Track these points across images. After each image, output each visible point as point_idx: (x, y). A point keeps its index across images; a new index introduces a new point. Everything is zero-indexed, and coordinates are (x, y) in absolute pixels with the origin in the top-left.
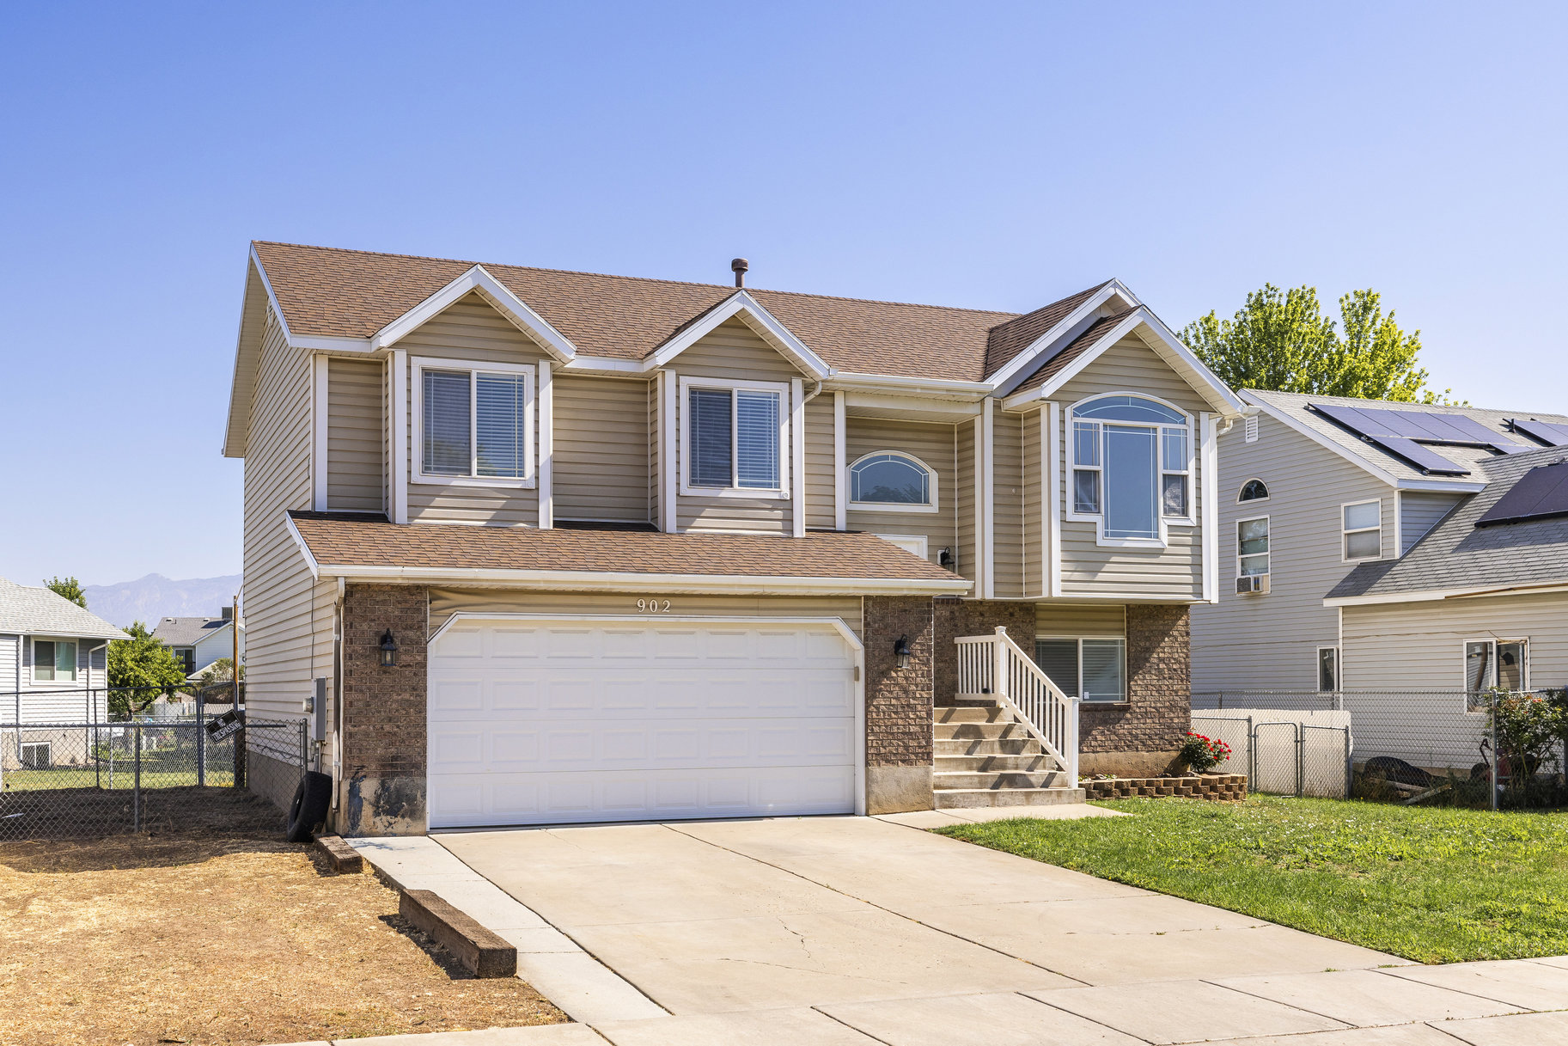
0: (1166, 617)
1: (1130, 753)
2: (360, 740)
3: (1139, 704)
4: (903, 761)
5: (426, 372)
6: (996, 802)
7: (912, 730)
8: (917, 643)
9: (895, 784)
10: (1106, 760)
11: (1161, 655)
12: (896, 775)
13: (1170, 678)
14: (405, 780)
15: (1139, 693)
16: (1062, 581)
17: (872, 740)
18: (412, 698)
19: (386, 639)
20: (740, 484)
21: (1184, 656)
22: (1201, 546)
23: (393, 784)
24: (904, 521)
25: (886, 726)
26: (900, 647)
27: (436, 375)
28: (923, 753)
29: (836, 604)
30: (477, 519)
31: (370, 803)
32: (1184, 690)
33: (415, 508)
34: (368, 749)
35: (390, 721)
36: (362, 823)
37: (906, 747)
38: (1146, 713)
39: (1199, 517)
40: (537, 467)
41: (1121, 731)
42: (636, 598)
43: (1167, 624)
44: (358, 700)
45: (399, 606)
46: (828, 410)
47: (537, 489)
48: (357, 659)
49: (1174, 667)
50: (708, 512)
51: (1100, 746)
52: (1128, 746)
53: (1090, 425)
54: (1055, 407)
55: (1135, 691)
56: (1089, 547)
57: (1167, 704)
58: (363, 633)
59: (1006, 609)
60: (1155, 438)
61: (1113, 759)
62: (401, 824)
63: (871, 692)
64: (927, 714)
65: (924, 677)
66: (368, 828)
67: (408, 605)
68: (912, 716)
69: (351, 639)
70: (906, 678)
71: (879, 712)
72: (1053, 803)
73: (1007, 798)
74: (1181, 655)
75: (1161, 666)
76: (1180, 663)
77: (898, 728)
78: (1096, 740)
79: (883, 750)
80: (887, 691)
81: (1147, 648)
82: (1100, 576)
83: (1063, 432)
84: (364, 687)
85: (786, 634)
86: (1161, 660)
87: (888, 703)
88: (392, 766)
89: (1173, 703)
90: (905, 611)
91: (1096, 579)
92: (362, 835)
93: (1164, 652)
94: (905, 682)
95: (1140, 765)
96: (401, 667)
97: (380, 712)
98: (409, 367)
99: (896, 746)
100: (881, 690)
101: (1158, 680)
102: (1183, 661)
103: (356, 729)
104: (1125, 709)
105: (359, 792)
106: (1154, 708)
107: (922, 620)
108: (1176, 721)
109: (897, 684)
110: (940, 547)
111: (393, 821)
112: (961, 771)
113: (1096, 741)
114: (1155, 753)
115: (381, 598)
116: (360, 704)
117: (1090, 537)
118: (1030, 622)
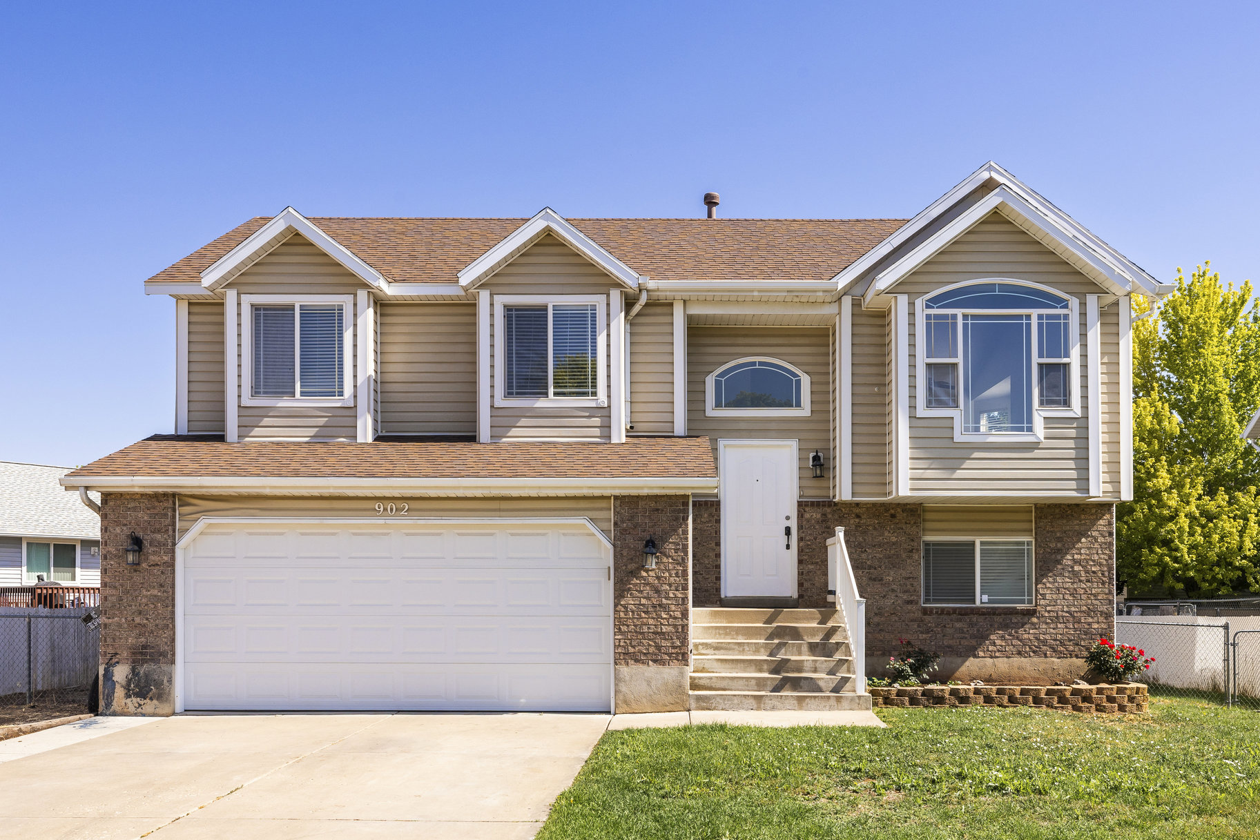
0: (1083, 517)
1: (1036, 659)
2: (114, 630)
3: (1048, 608)
4: (655, 661)
5: (256, 308)
6: (762, 705)
7: (664, 630)
8: (671, 543)
9: (645, 684)
10: (1007, 666)
11: (1076, 556)
12: (646, 674)
13: (1088, 581)
14: (153, 666)
15: (1048, 597)
16: (911, 479)
17: (619, 640)
18: (159, 594)
19: (137, 543)
20: (556, 394)
21: (1106, 557)
22: (1088, 438)
23: (142, 670)
24: (774, 426)
25: (635, 626)
26: (652, 546)
27: (265, 309)
28: (677, 654)
29: (583, 504)
30: (302, 436)
31: (122, 686)
32: (1106, 594)
33: (244, 428)
34: (121, 639)
35: (140, 613)
36: (114, 703)
37: (658, 647)
38: (1057, 617)
39: (1085, 407)
40: (355, 386)
41: (1026, 636)
42: (374, 502)
43: (1085, 524)
44: (113, 595)
45: (148, 512)
46: (666, 319)
47: (355, 406)
48: (111, 559)
49: (1093, 569)
50: (523, 422)
51: (999, 651)
52: (1034, 652)
53: (946, 317)
54: (903, 300)
55: (1044, 595)
56: (946, 443)
57: (1084, 608)
58: (117, 536)
59: (887, 511)
60: (1029, 326)
61: (1016, 664)
62: (149, 705)
63: (620, 593)
64: (682, 614)
65: (679, 577)
66: (120, 708)
67: (156, 511)
68: (665, 616)
69: (106, 542)
70: (658, 578)
71: (627, 611)
72: (831, 708)
73: (775, 702)
74: (1102, 556)
75: (1076, 568)
76: (1101, 565)
77: (649, 628)
78: (994, 644)
79: (631, 650)
80: (637, 591)
81: (1059, 550)
82: (959, 473)
83: (912, 325)
84: (117, 584)
85: (538, 534)
86: (1076, 562)
87: (638, 603)
88: (142, 653)
89: (1091, 607)
90: (658, 510)
91: (954, 477)
92: (114, 714)
93: (1081, 554)
94: (656, 582)
95: (1049, 672)
96: (150, 566)
97: (131, 606)
98: (239, 304)
99: (647, 646)
100: (629, 589)
101: (1072, 583)
102: (1105, 563)
103: (110, 620)
104: (1031, 613)
105: (113, 676)
106: (1067, 612)
107: (677, 519)
108: (1096, 626)
109: (648, 584)
110: (811, 450)
111: (142, 703)
112: (750, 672)
113: (995, 646)
114: (1069, 660)
115: (131, 505)
116: (114, 599)
117: (946, 433)
118: (915, 523)
